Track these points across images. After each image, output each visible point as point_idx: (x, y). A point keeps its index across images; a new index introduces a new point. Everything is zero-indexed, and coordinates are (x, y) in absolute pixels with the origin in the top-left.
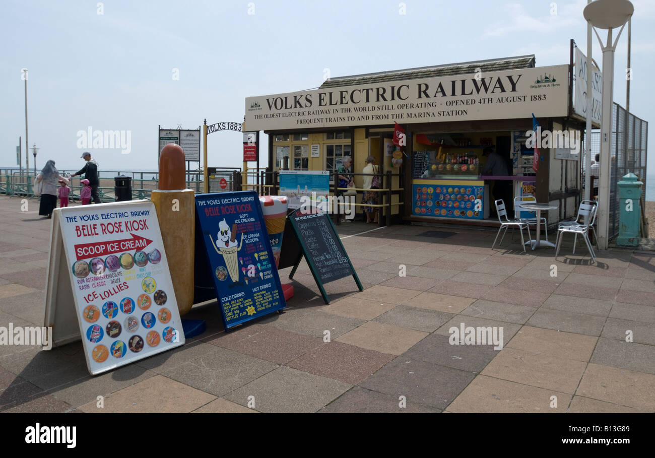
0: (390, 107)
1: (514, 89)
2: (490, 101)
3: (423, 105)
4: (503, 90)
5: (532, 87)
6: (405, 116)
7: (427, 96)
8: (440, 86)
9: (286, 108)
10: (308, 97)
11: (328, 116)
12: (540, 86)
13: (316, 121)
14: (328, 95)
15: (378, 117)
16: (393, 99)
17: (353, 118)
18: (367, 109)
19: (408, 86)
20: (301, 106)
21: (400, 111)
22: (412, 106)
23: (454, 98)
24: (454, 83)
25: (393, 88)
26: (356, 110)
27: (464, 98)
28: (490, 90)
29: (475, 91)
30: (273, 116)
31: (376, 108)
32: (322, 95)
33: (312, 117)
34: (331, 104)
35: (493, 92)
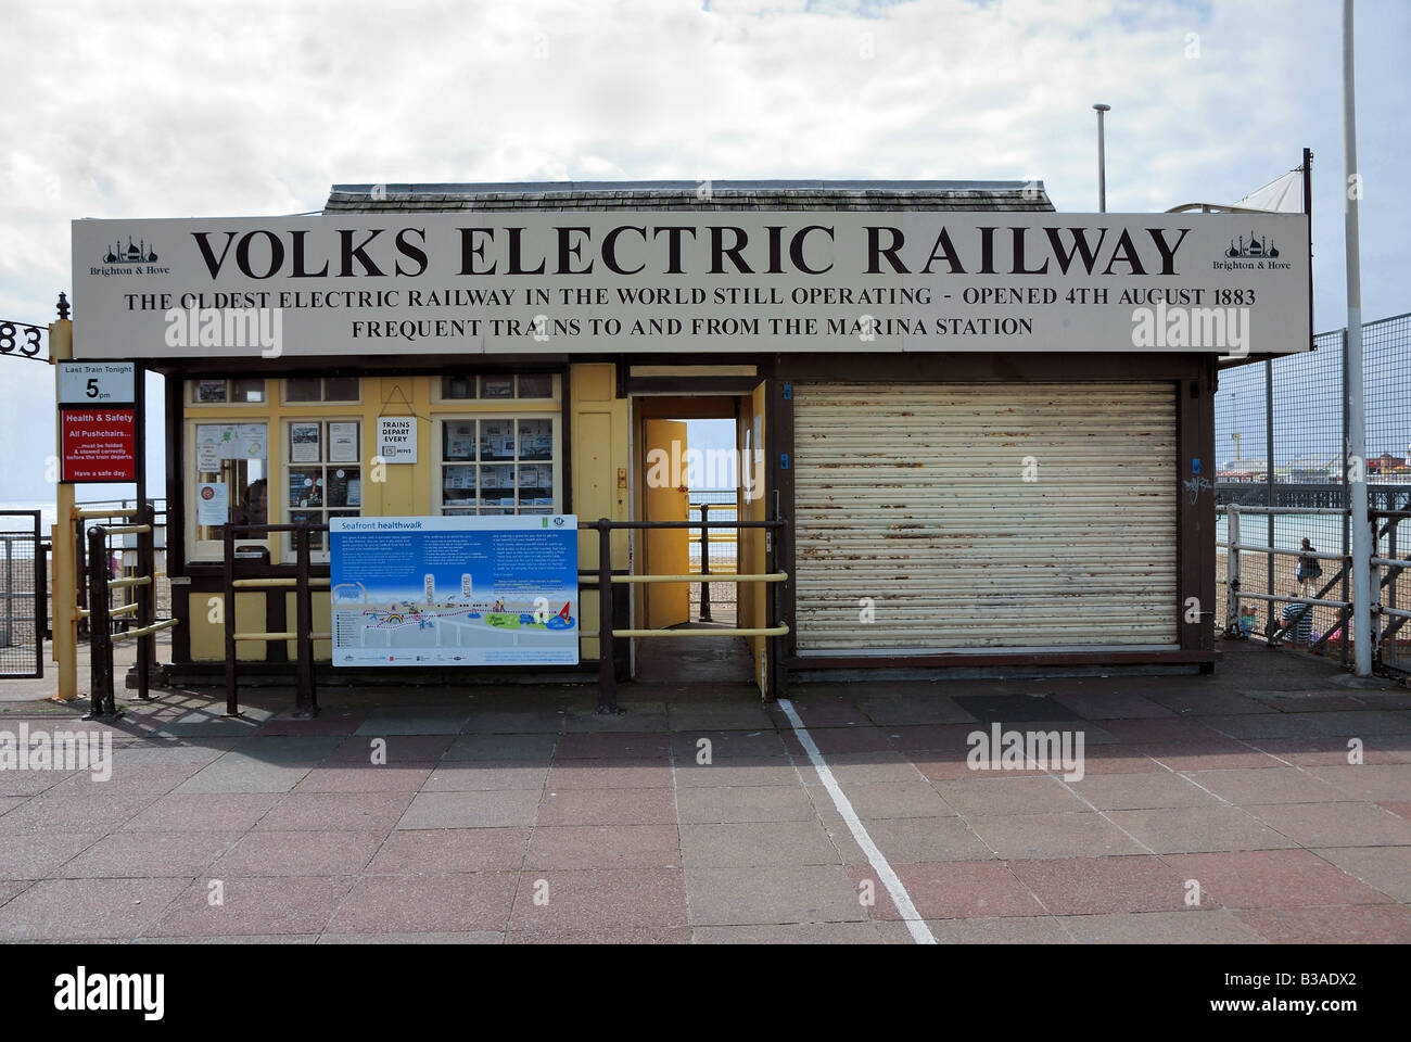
0: (765, 295)
1: (1168, 269)
2: (1102, 296)
3: (886, 296)
4: (1138, 269)
5: (1217, 265)
6: (821, 326)
7: (900, 267)
8: (944, 239)
9: (299, 271)
10: (407, 238)
11: (503, 313)
12: (1240, 266)
13: (448, 327)
14: (503, 239)
15: (715, 327)
16: (775, 267)
17: (613, 327)
18: (672, 297)
19: (831, 232)
20: (373, 270)
21: (803, 311)
22: (846, 297)
23: (988, 281)
24: (987, 234)
25: (775, 233)
26: (625, 296)
27: (1022, 282)
28: (1101, 263)
29: (1055, 264)
30: (230, 301)
31: (710, 296)
32: (477, 239)
33: (427, 313)
34: (515, 268)
35: (1108, 272)
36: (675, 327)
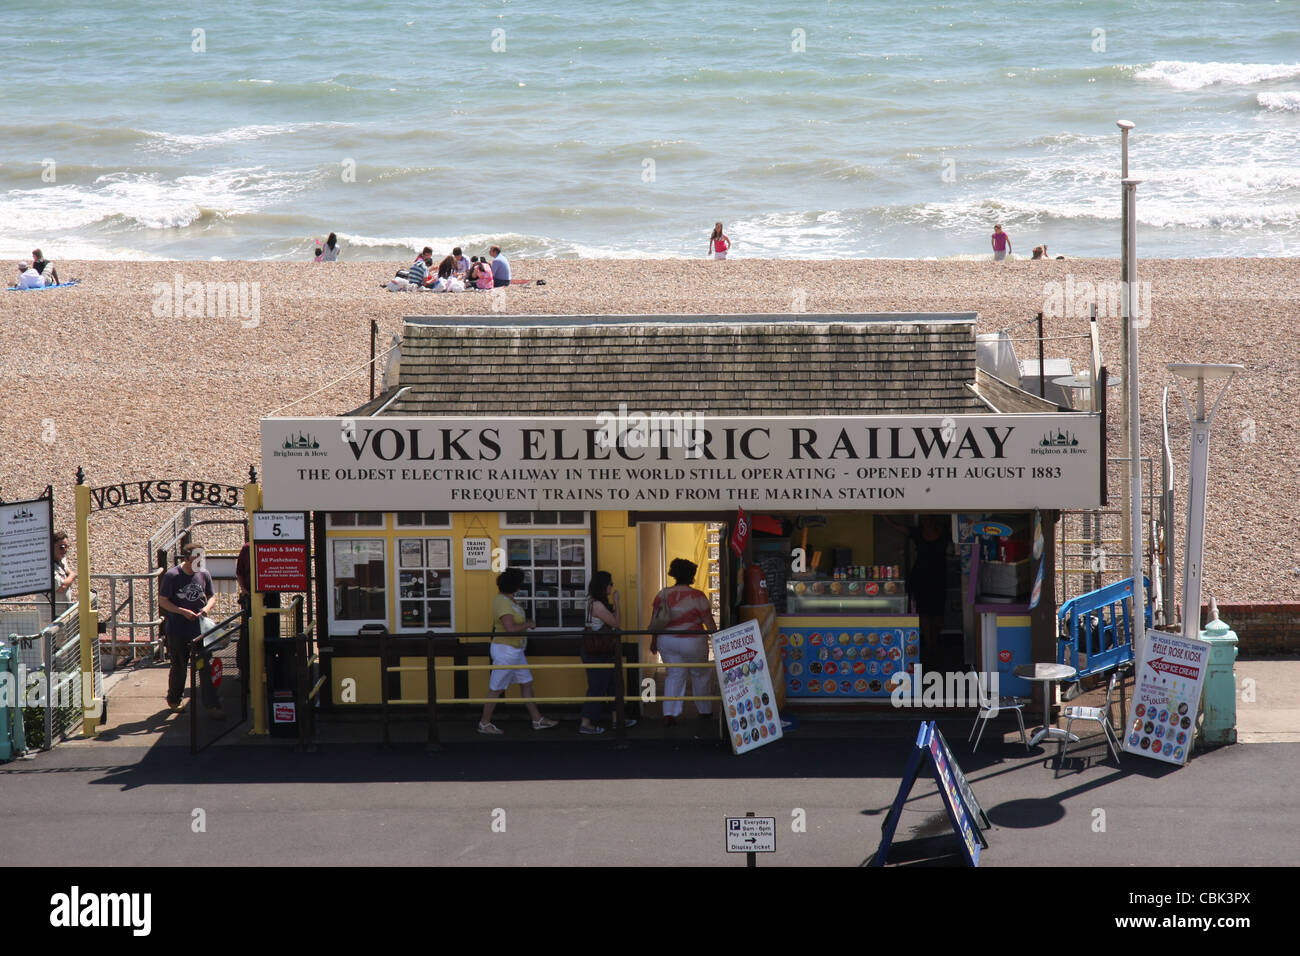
0: (724, 473)
1: (999, 454)
2: (952, 473)
3: (805, 474)
4: (978, 454)
5: (1034, 451)
6: (762, 493)
7: (814, 455)
8: (844, 436)
9: (415, 456)
10: (487, 435)
11: (551, 484)
12: (1050, 452)
13: (515, 494)
14: (551, 437)
15: (690, 494)
16: (730, 455)
17: (624, 494)
18: (663, 475)
19: (767, 432)
20: (464, 456)
21: (749, 484)
22: (777, 474)
23: (874, 463)
24: (873, 432)
25: (730, 433)
26: (632, 474)
27: (897, 464)
28: (952, 452)
29: (920, 452)
30: (369, 474)
31: (688, 474)
32: (533, 436)
33: (501, 484)
34: (559, 455)
35: (957, 456)
36: (664, 494)
